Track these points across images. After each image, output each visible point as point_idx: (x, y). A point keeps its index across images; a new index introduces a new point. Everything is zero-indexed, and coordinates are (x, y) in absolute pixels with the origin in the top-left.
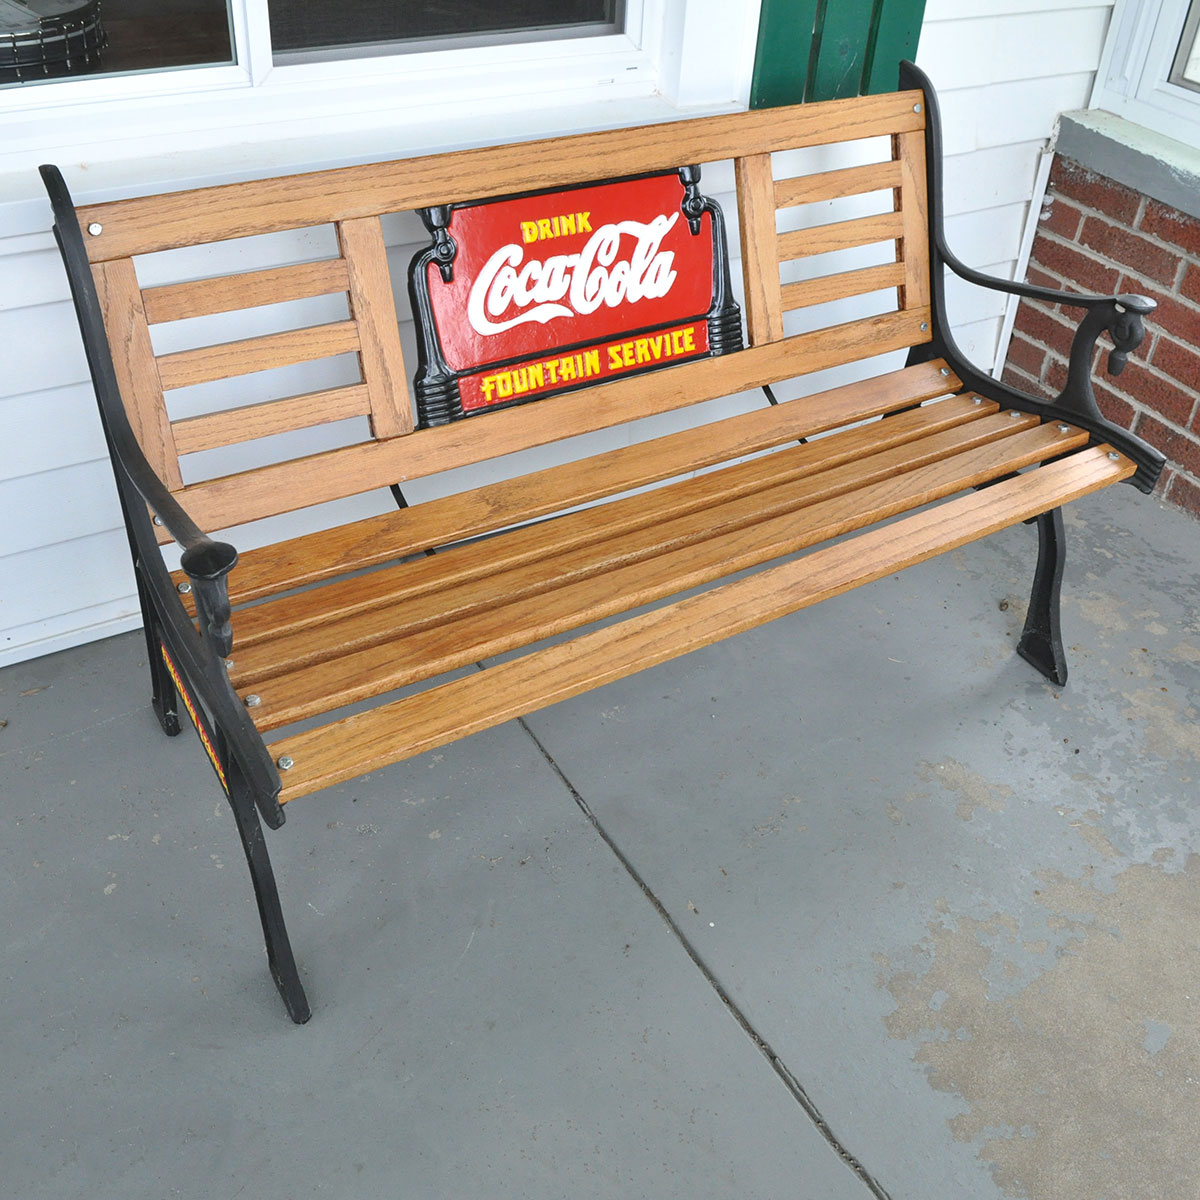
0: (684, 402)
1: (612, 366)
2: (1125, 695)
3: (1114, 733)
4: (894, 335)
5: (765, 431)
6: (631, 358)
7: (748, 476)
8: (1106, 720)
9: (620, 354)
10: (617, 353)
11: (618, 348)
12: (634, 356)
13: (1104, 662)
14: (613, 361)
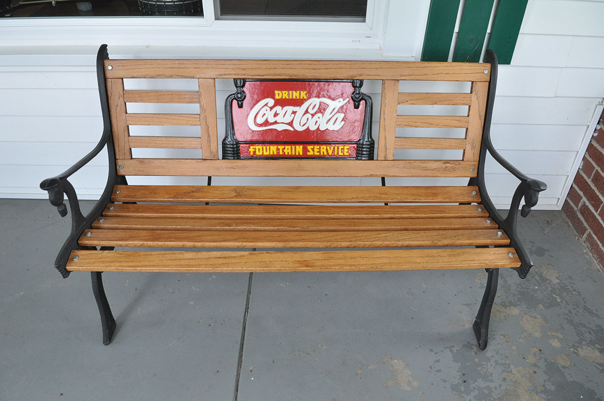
0: (338, 175)
1: (308, 154)
2: (512, 367)
3: (492, 381)
4: (454, 171)
5: (368, 196)
6: (317, 152)
7: (342, 211)
8: (492, 374)
9: (313, 149)
10: (312, 149)
11: (312, 147)
12: (319, 152)
13: (514, 348)
14: (309, 151)
